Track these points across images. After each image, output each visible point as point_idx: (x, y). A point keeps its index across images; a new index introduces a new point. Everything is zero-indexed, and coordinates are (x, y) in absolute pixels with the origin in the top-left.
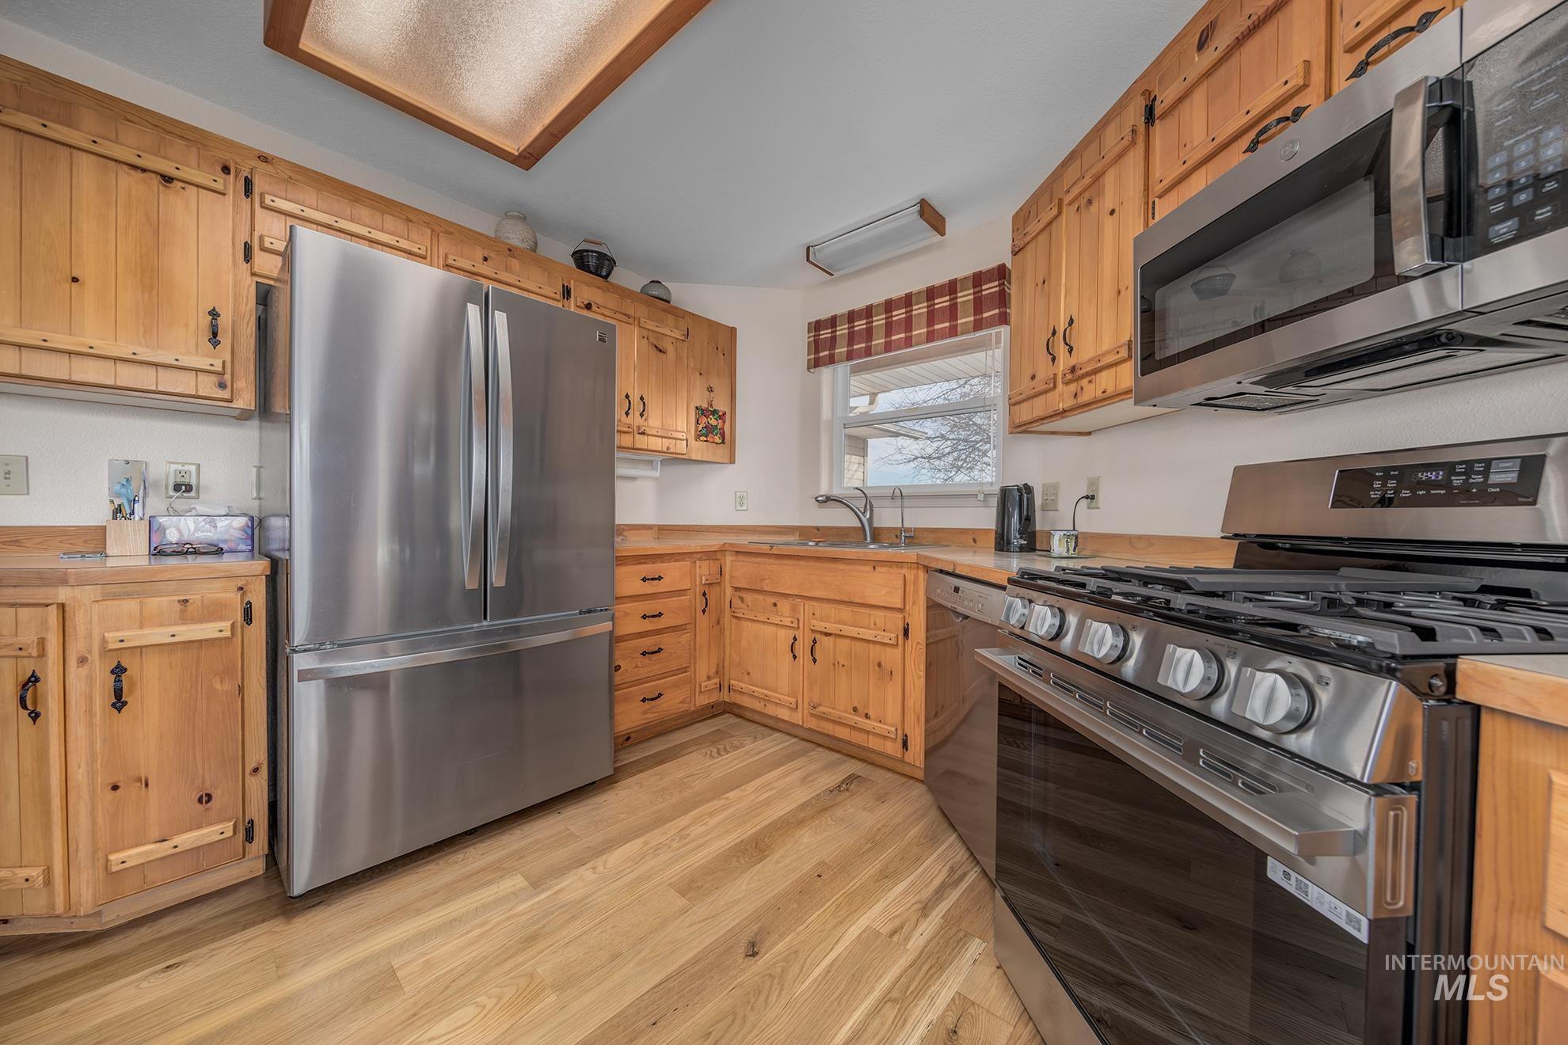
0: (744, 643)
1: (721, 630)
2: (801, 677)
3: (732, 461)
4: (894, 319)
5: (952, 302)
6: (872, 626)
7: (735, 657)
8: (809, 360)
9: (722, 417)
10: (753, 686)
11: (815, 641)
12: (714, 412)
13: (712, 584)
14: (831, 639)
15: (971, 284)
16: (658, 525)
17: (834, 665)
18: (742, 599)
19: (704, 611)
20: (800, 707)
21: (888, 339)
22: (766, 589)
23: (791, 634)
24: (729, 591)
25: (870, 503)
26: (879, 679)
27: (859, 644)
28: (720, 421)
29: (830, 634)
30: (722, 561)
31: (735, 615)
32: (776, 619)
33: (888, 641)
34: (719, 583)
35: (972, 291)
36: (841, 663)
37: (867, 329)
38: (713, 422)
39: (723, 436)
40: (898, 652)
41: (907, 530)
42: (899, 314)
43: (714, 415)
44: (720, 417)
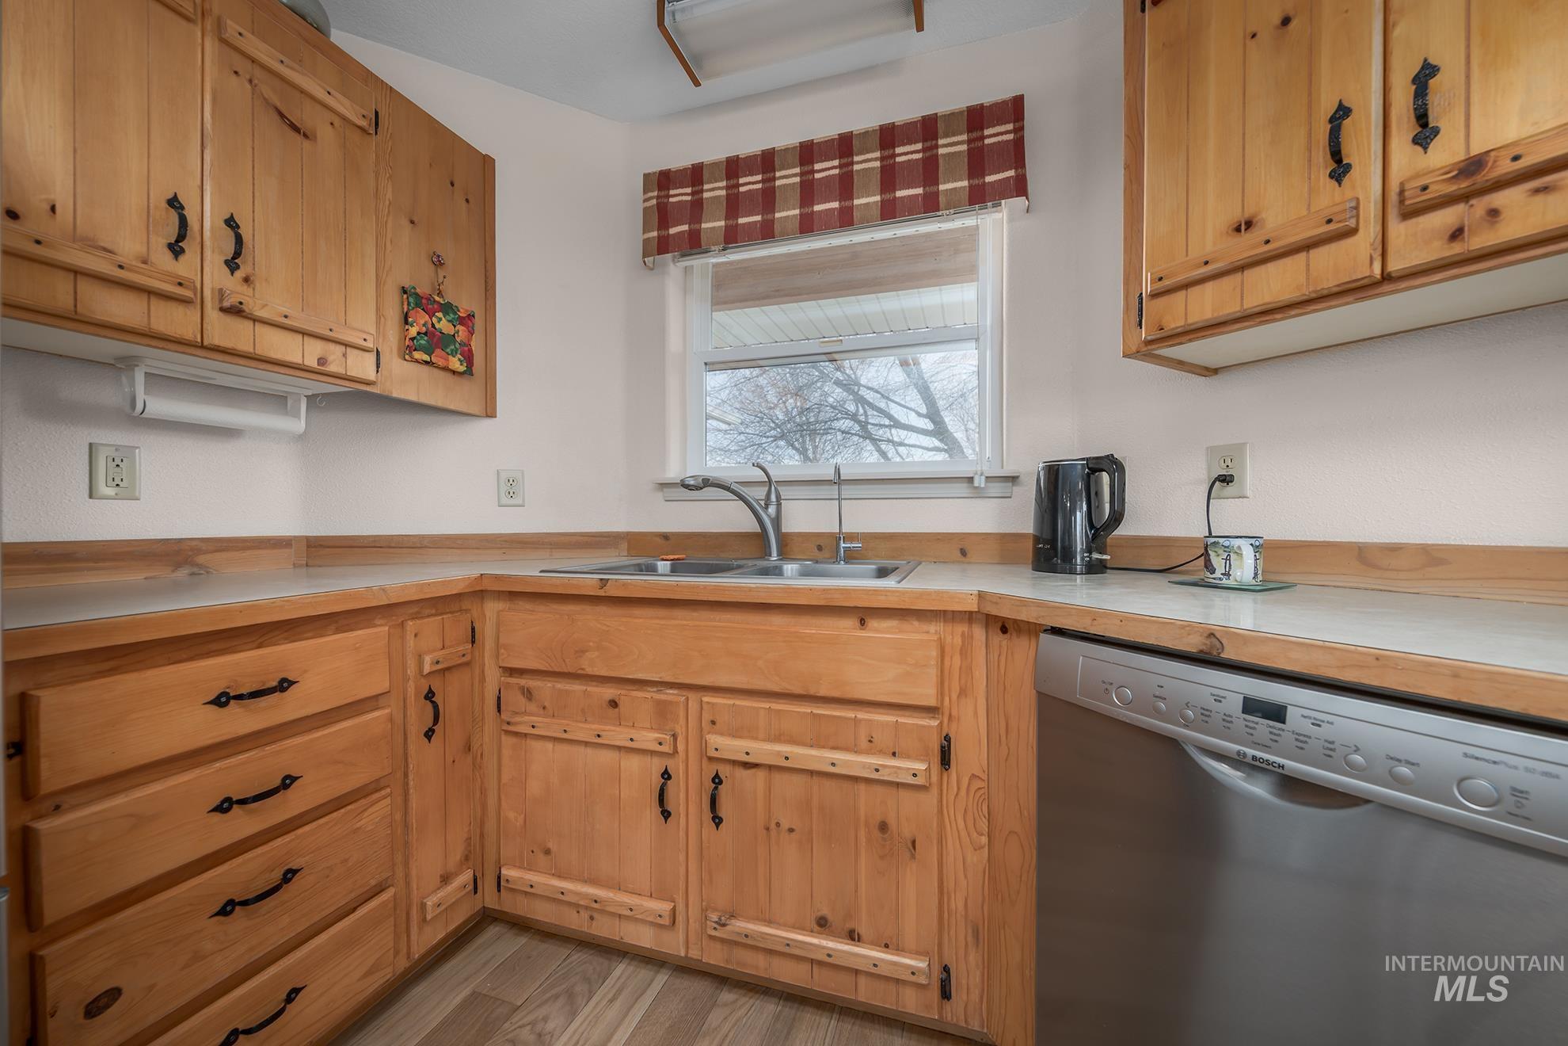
0: (534, 787)
1: (474, 759)
2: (682, 857)
3: (490, 412)
4: (817, 176)
5: (928, 154)
6: (864, 743)
7: (511, 815)
8: (646, 242)
9: (467, 320)
10: (560, 877)
11: (717, 780)
12: (447, 308)
13: (448, 669)
14: (761, 774)
15: (964, 124)
16: (308, 539)
17: (768, 829)
18: (528, 694)
19: (429, 734)
20: (680, 918)
21: (807, 210)
22: (589, 671)
23: (656, 766)
24: (493, 678)
25: (776, 490)
26: (882, 857)
27: (828, 784)
28: (460, 328)
29: (755, 766)
30: (475, 613)
31: (511, 728)
32: (618, 735)
33: (911, 780)
34: (467, 664)
35: (964, 137)
36: (785, 825)
37: (764, 191)
38: (444, 325)
39: (469, 358)
40: (930, 800)
41: (850, 537)
42: (826, 169)
43: (446, 314)
44: (462, 321)
